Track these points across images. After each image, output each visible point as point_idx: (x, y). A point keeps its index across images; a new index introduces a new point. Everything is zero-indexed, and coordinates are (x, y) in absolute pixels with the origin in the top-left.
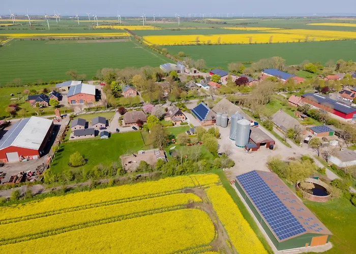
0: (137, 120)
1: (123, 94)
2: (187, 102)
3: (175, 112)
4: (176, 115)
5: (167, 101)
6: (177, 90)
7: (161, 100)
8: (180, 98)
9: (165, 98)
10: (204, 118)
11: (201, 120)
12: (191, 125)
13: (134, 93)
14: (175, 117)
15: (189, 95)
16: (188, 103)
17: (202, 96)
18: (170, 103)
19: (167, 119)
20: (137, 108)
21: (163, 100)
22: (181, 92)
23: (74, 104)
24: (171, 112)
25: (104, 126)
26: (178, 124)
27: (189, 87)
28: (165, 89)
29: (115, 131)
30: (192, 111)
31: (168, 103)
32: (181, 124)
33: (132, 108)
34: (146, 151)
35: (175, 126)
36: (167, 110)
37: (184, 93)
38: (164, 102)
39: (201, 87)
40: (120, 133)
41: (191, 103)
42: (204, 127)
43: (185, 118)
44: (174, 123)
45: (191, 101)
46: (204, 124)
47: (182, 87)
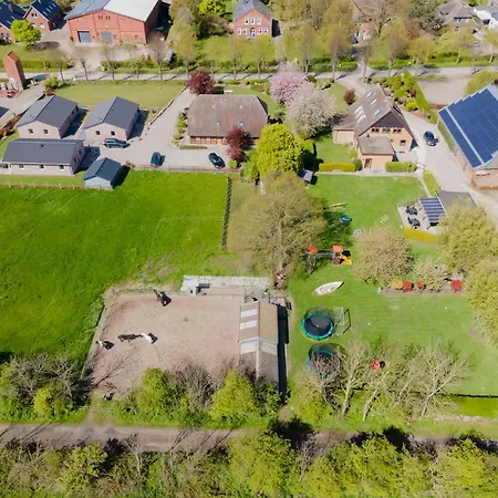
0: (231, 129)
1: (232, 26)
2: (431, 72)
3: (378, 114)
4: (375, 127)
5: (361, 65)
6: (403, 28)
7: (342, 59)
8: (407, 57)
9: (354, 51)
10: (487, 157)
11: (475, 163)
12: (429, 178)
13: (263, 25)
14: (373, 135)
15: (439, 50)
16: (431, 79)
17: (487, 58)
18: (369, 71)
19: (341, 137)
20: (255, 77)
21: (349, 57)
22: (413, 36)
23: (83, 44)
24: (359, 113)
25: (121, 134)
26: (379, 166)
27: (449, 19)
28: (364, 19)
29: (147, 161)
30: (444, 114)
31: (365, 70)
32: (389, 169)
33: (240, 76)
34: (215, 282)
35: (366, 172)
36: (350, 98)
37: (426, 39)
38: (348, 65)
39: (487, 22)
40: (161, 174)
41: (443, 79)
42: (477, 196)
43: (409, 143)
44: (363, 159)
45: (445, 71)
46: (480, 182)
47: (422, 20)
